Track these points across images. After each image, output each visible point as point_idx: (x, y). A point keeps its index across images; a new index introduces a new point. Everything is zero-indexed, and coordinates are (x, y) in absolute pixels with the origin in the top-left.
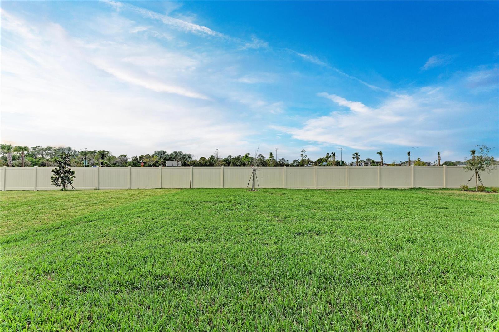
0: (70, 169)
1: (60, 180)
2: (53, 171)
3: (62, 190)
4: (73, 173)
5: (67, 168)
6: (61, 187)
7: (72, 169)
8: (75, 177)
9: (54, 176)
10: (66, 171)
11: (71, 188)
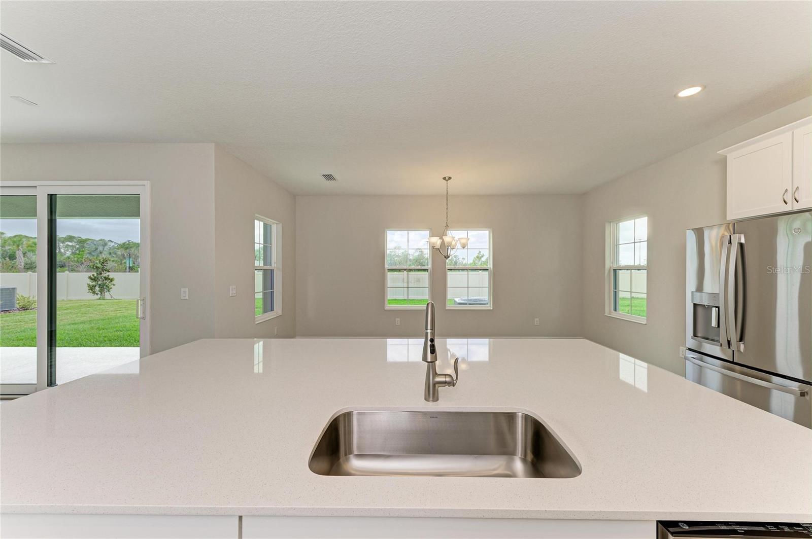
0: (108, 276)
1: (97, 288)
2: (90, 278)
3: (100, 299)
4: (112, 280)
5: (105, 274)
6: (99, 296)
7: (112, 275)
8: (114, 285)
9: (91, 284)
10: (104, 278)
11: (109, 297)
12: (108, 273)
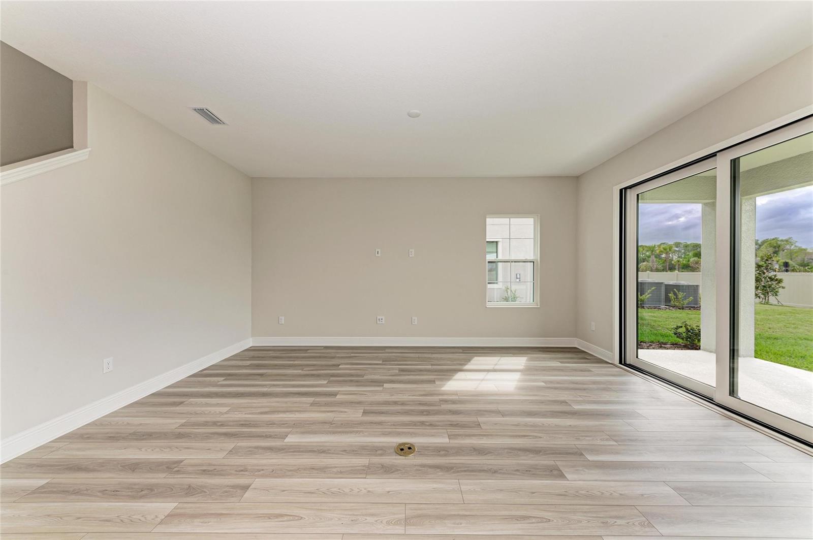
0: (775, 276)
1: (761, 291)
3: (762, 303)
4: (780, 281)
5: (770, 274)
6: (760, 300)
7: (780, 275)
8: (783, 288)
10: (769, 278)
11: (776, 303)
12: (775, 273)
